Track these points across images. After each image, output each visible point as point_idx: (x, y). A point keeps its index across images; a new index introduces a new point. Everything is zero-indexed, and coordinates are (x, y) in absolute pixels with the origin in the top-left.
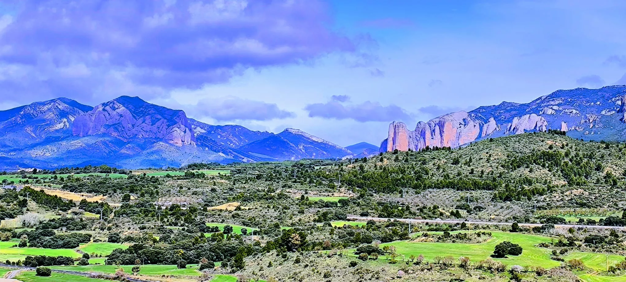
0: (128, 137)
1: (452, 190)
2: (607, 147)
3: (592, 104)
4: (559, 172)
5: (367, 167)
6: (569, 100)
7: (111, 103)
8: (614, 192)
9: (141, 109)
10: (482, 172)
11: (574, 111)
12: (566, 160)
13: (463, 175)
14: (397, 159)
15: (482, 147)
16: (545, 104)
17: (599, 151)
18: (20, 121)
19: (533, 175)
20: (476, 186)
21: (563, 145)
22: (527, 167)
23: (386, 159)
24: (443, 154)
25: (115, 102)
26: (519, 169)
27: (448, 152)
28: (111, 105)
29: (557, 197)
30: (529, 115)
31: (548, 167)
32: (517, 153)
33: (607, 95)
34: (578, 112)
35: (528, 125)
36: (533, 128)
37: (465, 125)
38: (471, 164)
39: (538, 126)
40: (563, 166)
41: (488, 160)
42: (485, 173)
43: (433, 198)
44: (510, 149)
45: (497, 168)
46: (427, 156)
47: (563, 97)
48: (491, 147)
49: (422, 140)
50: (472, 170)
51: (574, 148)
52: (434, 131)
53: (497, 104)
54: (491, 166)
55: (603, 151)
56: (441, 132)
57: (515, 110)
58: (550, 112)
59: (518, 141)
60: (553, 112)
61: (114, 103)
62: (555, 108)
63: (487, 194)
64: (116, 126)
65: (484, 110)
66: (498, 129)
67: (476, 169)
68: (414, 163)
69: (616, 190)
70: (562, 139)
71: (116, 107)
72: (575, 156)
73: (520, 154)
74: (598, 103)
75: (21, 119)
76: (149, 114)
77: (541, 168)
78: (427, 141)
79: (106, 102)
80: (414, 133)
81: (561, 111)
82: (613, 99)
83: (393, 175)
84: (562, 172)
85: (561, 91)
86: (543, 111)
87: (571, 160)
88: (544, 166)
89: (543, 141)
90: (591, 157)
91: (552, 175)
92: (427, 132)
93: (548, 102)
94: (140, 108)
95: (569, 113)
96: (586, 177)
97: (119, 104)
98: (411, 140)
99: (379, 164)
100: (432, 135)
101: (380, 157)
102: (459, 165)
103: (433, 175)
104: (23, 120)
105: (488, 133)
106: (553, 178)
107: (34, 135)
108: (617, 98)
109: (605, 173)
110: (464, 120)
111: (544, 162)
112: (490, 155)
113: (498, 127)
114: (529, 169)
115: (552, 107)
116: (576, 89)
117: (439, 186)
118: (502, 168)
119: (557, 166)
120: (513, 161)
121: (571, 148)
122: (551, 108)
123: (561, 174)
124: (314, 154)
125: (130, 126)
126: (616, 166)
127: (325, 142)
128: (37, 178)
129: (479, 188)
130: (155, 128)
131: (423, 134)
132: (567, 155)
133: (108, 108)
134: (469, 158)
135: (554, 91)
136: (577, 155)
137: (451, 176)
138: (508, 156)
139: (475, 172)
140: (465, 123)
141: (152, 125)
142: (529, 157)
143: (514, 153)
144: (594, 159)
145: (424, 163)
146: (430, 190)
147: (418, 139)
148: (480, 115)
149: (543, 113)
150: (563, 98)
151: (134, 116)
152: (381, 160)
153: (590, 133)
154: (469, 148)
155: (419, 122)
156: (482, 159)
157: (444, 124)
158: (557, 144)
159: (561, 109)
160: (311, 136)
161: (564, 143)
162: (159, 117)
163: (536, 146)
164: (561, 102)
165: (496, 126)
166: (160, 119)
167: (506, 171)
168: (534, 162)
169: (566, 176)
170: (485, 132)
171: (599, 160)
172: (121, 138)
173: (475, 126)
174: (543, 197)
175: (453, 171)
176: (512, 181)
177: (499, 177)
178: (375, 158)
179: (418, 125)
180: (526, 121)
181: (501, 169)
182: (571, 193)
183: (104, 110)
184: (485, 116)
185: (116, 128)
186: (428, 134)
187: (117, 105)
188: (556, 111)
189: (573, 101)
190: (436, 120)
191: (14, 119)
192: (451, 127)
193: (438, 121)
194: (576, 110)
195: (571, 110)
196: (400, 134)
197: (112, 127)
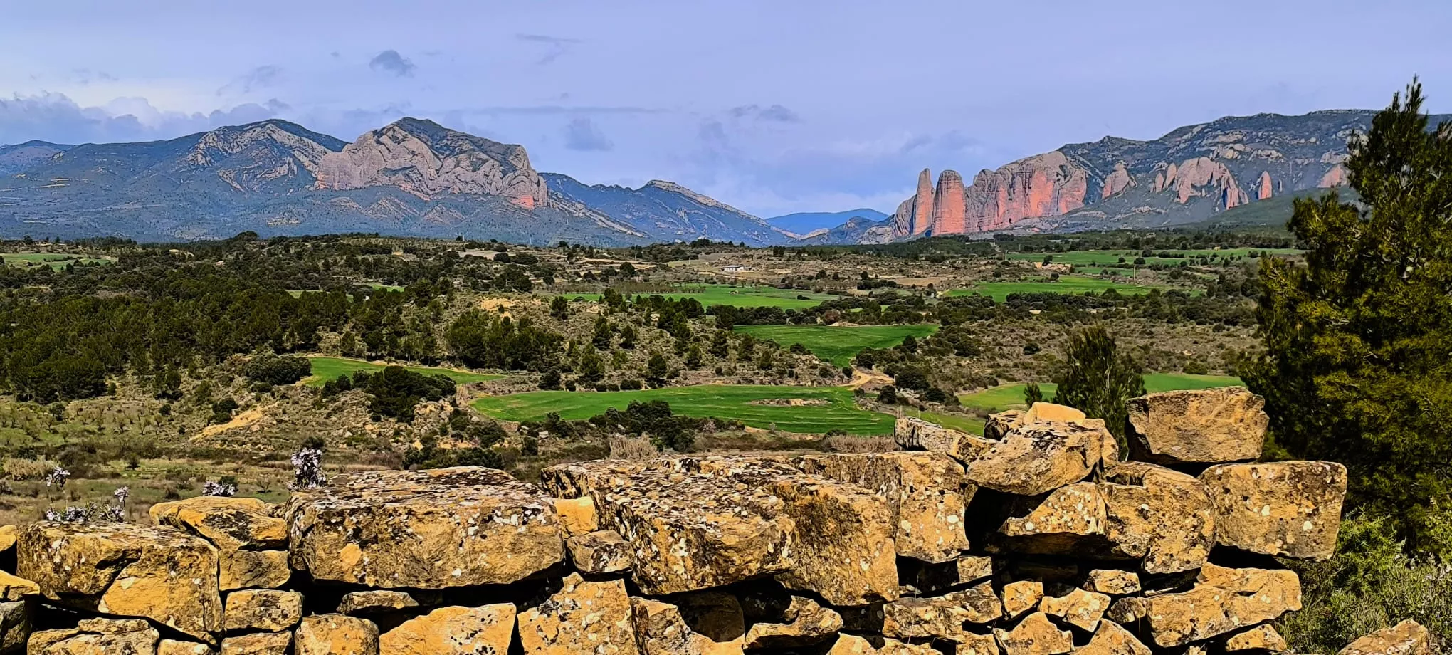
0: (431, 193)
3: (1303, 141)
6: (1256, 134)
7: (389, 130)
9: (445, 141)
11: (1275, 153)
16: (1210, 141)
18: (203, 161)
25: (396, 128)
28: (390, 133)
30: (1196, 160)
33: (1325, 126)
34: (1281, 155)
35: (1198, 177)
36: (1205, 183)
37: (1065, 177)
39: (1215, 178)
47: (1243, 128)
49: (992, 202)
52: (1011, 186)
56: (1027, 187)
57: (1141, 151)
58: (1229, 154)
60: (1236, 154)
61: (394, 131)
62: (1238, 146)
64: (407, 172)
66: (1132, 184)
71: (400, 137)
74: (1313, 140)
75: (204, 156)
76: (462, 152)
78: (1000, 202)
79: (379, 129)
80: (973, 190)
81: (1249, 154)
82: (1340, 134)
85: (1230, 119)
86: (1215, 153)
92: (1001, 189)
93: (1215, 136)
94: (442, 138)
95: (1264, 158)
97: (404, 133)
98: (970, 201)
100: (1009, 194)
104: (208, 159)
105: (1115, 191)
107: (238, 187)
108: (1347, 132)
110: (1061, 167)
115: (1231, 145)
116: (1259, 116)
122: (1232, 148)
124: (706, 226)
125: (432, 172)
127: (719, 205)
130: (481, 176)
131: (993, 190)
133: (384, 139)
135: (1217, 118)
140: (1065, 172)
141: (474, 171)
147: (983, 200)
148: (1082, 159)
149: (1217, 156)
150: (1243, 131)
151: (435, 154)
155: (983, 171)
157: (1029, 173)
159: (1248, 149)
160: (696, 195)
162: (483, 156)
164: (1240, 137)
166: (487, 161)
170: (1109, 189)
172: (418, 193)
173: (1081, 178)
179: (980, 174)
180: (1193, 171)
183: (378, 142)
184: (1090, 161)
185: (407, 175)
186: (1003, 193)
187: (400, 134)
188: (1240, 152)
189: (1267, 137)
190: (1014, 166)
191: (191, 157)
192: (1044, 179)
193: (1017, 169)
194: (1278, 151)
195: (1269, 152)
196: (950, 191)
197: (400, 173)
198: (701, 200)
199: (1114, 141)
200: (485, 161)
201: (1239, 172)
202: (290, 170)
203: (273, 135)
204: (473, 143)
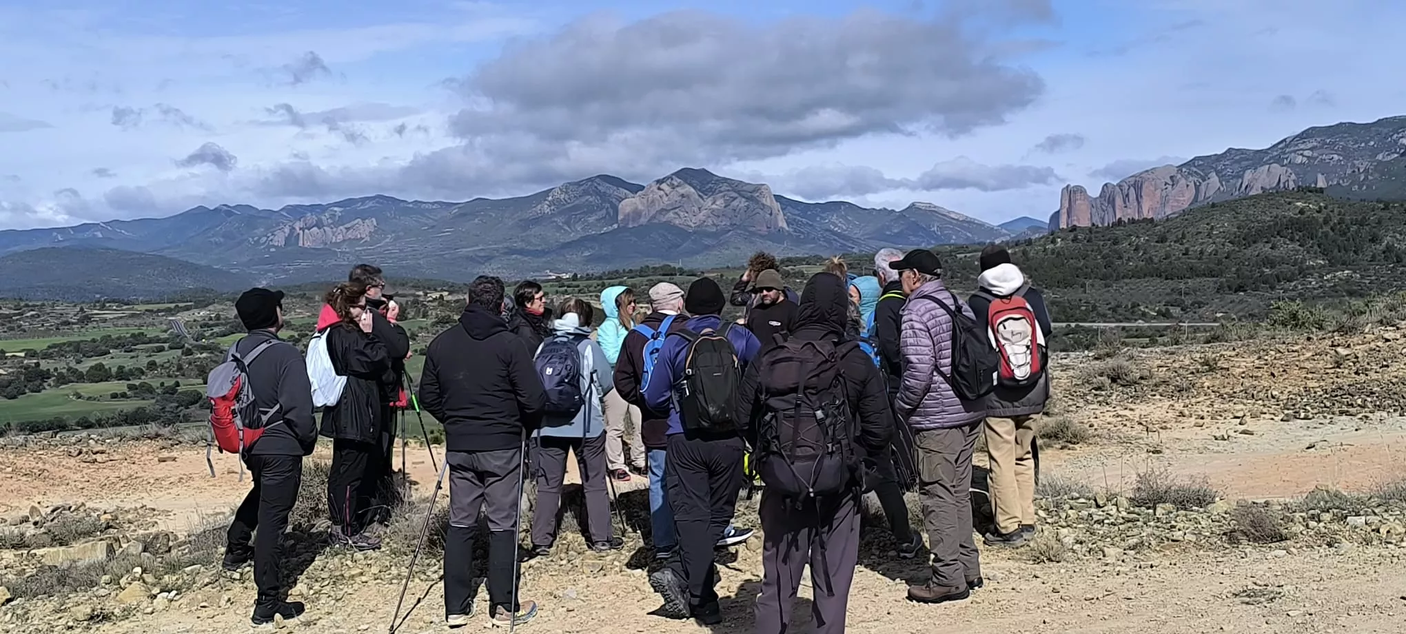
0: (693, 225)
1: (1158, 280)
2: (1386, 208)
3: (1363, 145)
4: (1316, 247)
5: (1033, 251)
6: (1328, 141)
7: (668, 179)
8: (1399, 272)
9: (710, 185)
10: (1202, 252)
11: (1336, 157)
12: (1326, 229)
13: (1174, 258)
14: (1075, 240)
15: (1200, 216)
16: (1292, 149)
17: (1374, 214)
18: (549, 210)
19: (1276, 253)
20: (1193, 272)
21: (1320, 207)
22: (1267, 242)
23: (1059, 240)
24: (1143, 228)
25: (674, 177)
26: (1256, 245)
27: (1150, 225)
28: (669, 182)
29: (1313, 283)
30: (1267, 166)
31: (1298, 241)
32: (1253, 222)
34: (1341, 158)
35: (1267, 180)
36: (1274, 185)
37: (1173, 185)
38: (1185, 241)
39: (1282, 181)
40: (1321, 237)
41: (1209, 236)
42: (1206, 254)
43: (1131, 292)
44: (1241, 217)
45: (1223, 245)
46: (1119, 232)
47: (1319, 137)
48: (1213, 215)
49: (1110, 210)
50: (1187, 249)
51: (1336, 211)
52: (1127, 195)
53: (1220, 151)
54: (1214, 243)
55: (1381, 214)
56: (1139, 198)
57: (1247, 160)
58: (1299, 159)
59: (1253, 205)
60: (1305, 159)
61: (672, 179)
62: (1306, 153)
63: (1209, 282)
64: (677, 210)
65: (1201, 163)
66: (1222, 189)
67: (1192, 249)
68: (1102, 243)
69: (1401, 269)
70: (1317, 199)
71: (676, 184)
72: (1339, 224)
73: (1256, 224)
74: (1372, 143)
75: (550, 206)
76: (720, 192)
77: (1288, 242)
78: (1117, 210)
79: (661, 178)
80: (1098, 201)
81: (1315, 158)
82: (1395, 136)
83: (1071, 261)
84: (1319, 247)
85: (1313, 128)
86: (1289, 160)
87: (1332, 229)
88: (1292, 240)
89: (1289, 203)
90: (1361, 224)
91: (1305, 252)
92: (1117, 199)
93: (1297, 145)
94: (708, 183)
95: (1328, 161)
96: (1355, 252)
97: (679, 180)
98: (1094, 210)
99: (1050, 246)
100: (1125, 203)
101: (1051, 237)
102: (1168, 244)
103: (1129, 260)
104: (552, 208)
105: (1207, 195)
106: (1307, 256)
107: (567, 228)
108: (1400, 135)
109: (1384, 244)
110: (1171, 177)
111: (1292, 233)
112: (1212, 228)
113: (1222, 185)
114: (1270, 245)
115: (1301, 152)
116: (1337, 125)
117: (1137, 274)
118: (1231, 245)
119: (1312, 239)
120: (1247, 235)
121: (1332, 211)
122: (1302, 154)
123: (1319, 250)
124: (954, 237)
125: (695, 209)
126: (1401, 234)
127: (969, 220)
128: (578, 286)
129: (1198, 276)
131: (1112, 202)
132: (1326, 222)
133: (664, 186)
134: (1181, 232)
135: (1305, 129)
136: (1341, 222)
137: (1156, 260)
138: (1238, 228)
139: (1190, 253)
140: (1173, 181)
142: (1270, 227)
143: (1248, 222)
144: (1367, 225)
145: (1116, 243)
146: (1126, 280)
147: (1104, 208)
148: (1195, 169)
149: (1290, 162)
150: (1319, 139)
151: (700, 196)
152: (1053, 242)
153: (1360, 188)
154: (1182, 217)
155: (1106, 185)
156: (1200, 233)
157: (1141, 185)
158: (1311, 206)
159: (1315, 155)
160: (949, 212)
161: (1322, 204)
162: (735, 195)
163: (1280, 211)
164: (1315, 144)
165: (1219, 185)
167: (1237, 249)
168: (1278, 234)
169: (1325, 253)
170: (1203, 195)
171: (1374, 227)
172: (684, 226)
173: (1188, 186)
174: (1293, 284)
175: (1158, 252)
176: (1247, 263)
177: (1226, 258)
178: (1043, 240)
179: (1103, 188)
180: (1264, 176)
181: (1229, 247)
182: (1335, 277)
183: (659, 189)
184: (1203, 171)
185: (676, 213)
186: (1119, 201)
187: (676, 181)
188: (1308, 157)
189: (1333, 143)
190: (1130, 180)
191: (539, 207)
192: (1153, 189)
193: (1132, 181)
194: (1338, 155)
195: (1331, 156)
196: (1077, 202)
197: (672, 211)
198: (953, 216)
199: (1233, 152)
200: (735, 199)
201: (1305, 174)
202: (608, 213)
203: (599, 188)
204: (730, 185)
